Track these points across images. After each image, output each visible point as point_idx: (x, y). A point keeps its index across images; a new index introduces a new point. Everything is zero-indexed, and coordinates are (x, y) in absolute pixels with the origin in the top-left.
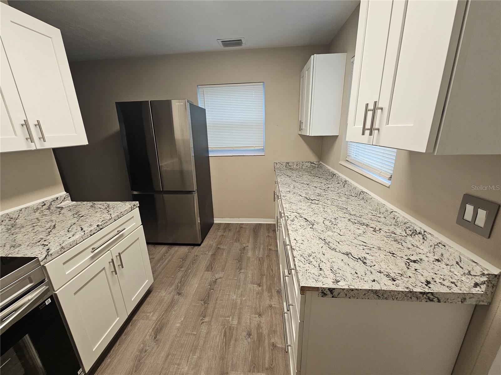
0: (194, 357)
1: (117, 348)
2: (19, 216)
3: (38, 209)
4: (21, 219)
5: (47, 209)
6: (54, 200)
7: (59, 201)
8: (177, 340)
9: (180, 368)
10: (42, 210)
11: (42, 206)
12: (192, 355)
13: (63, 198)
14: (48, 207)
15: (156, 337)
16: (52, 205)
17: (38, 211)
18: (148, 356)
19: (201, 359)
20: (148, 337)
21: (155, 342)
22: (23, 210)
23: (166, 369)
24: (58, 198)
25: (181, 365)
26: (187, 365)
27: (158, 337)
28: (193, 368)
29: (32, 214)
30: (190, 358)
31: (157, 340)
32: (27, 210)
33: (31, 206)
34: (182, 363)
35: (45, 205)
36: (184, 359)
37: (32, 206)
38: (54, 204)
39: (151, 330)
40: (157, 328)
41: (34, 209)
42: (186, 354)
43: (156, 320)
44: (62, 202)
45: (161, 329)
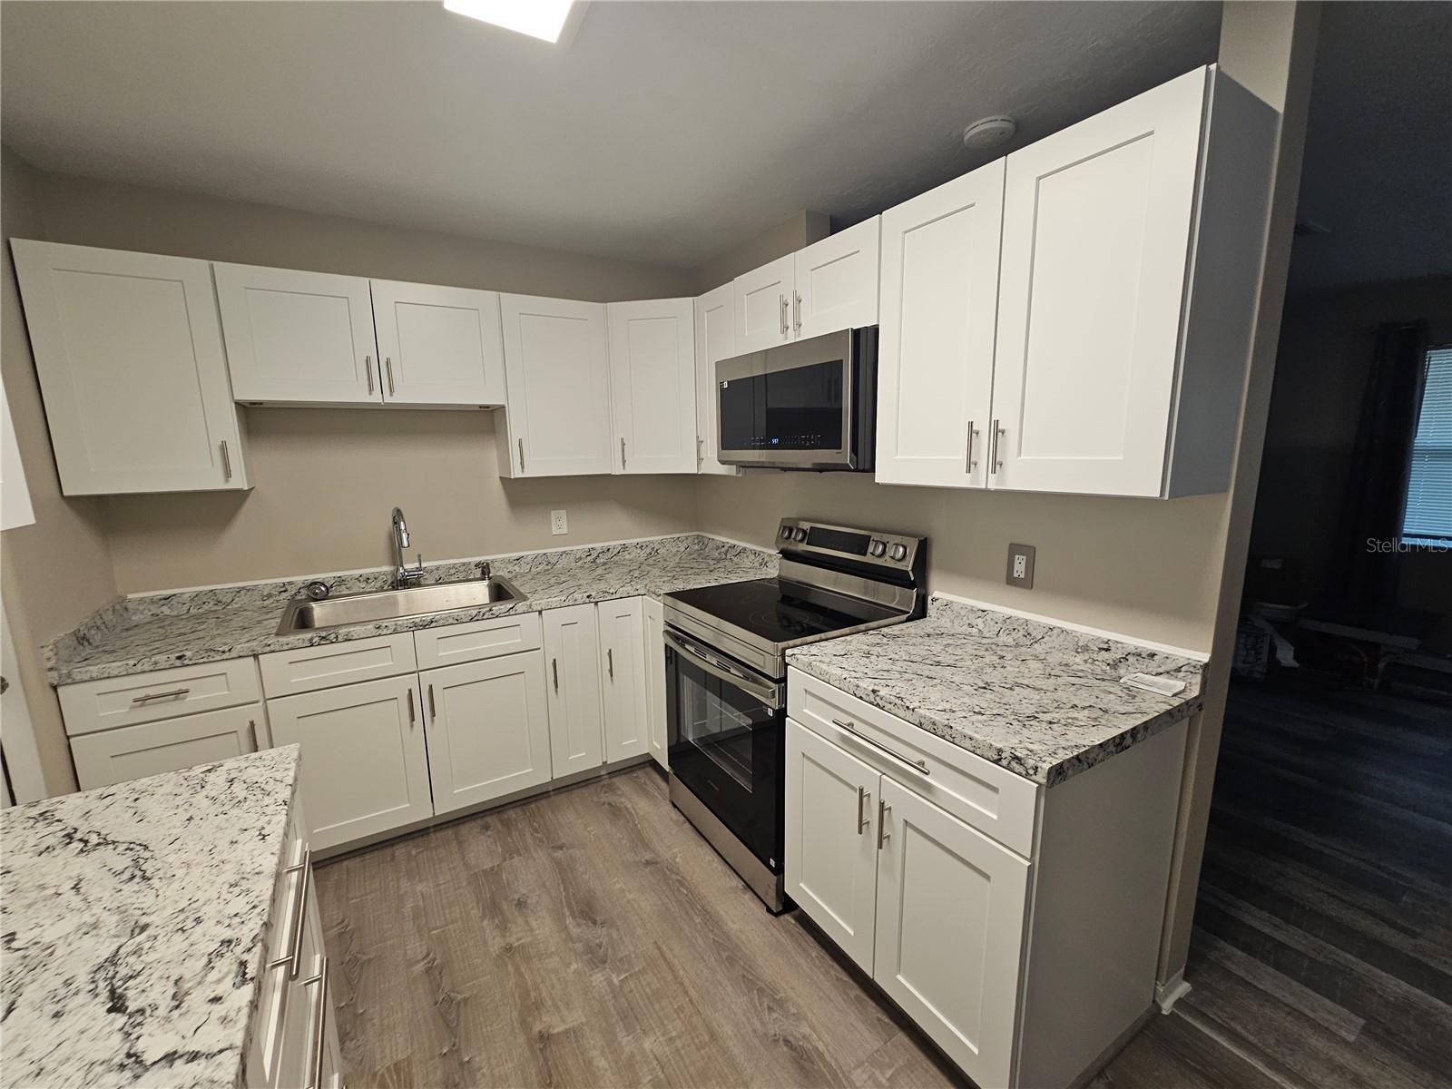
0: (649, 1078)
1: (833, 973)
2: (1043, 638)
3: (1086, 649)
4: (1044, 646)
5: (1108, 664)
6: (1140, 655)
7: (1153, 666)
8: (730, 1077)
9: (661, 1039)
10: (1095, 656)
11: (1100, 649)
12: (657, 1077)
13: (1173, 666)
14: (1114, 661)
15: (789, 1045)
16: (1127, 663)
17: (1086, 653)
18: (755, 1006)
19: (627, 1083)
20: (805, 1030)
21: (775, 1035)
22: (1055, 631)
23: (691, 1016)
24: (1155, 655)
25: (664, 1043)
26: (652, 1051)
27: (785, 1049)
28: (632, 1056)
29: (1068, 651)
30: (658, 1067)
31: (778, 1040)
32: (1062, 636)
33: (1074, 634)
34: (666, 1049)
35: (1107, 650)
36: (671, 1057)
37: (1078, 635)
38: (1133, 665)
39: (821, 1047)
40: (813, 1063)
41: (1077, 643)
42: (675, 1066)
43: (847, 1078)
44: (1161, 674)
45: (802, 1068)
